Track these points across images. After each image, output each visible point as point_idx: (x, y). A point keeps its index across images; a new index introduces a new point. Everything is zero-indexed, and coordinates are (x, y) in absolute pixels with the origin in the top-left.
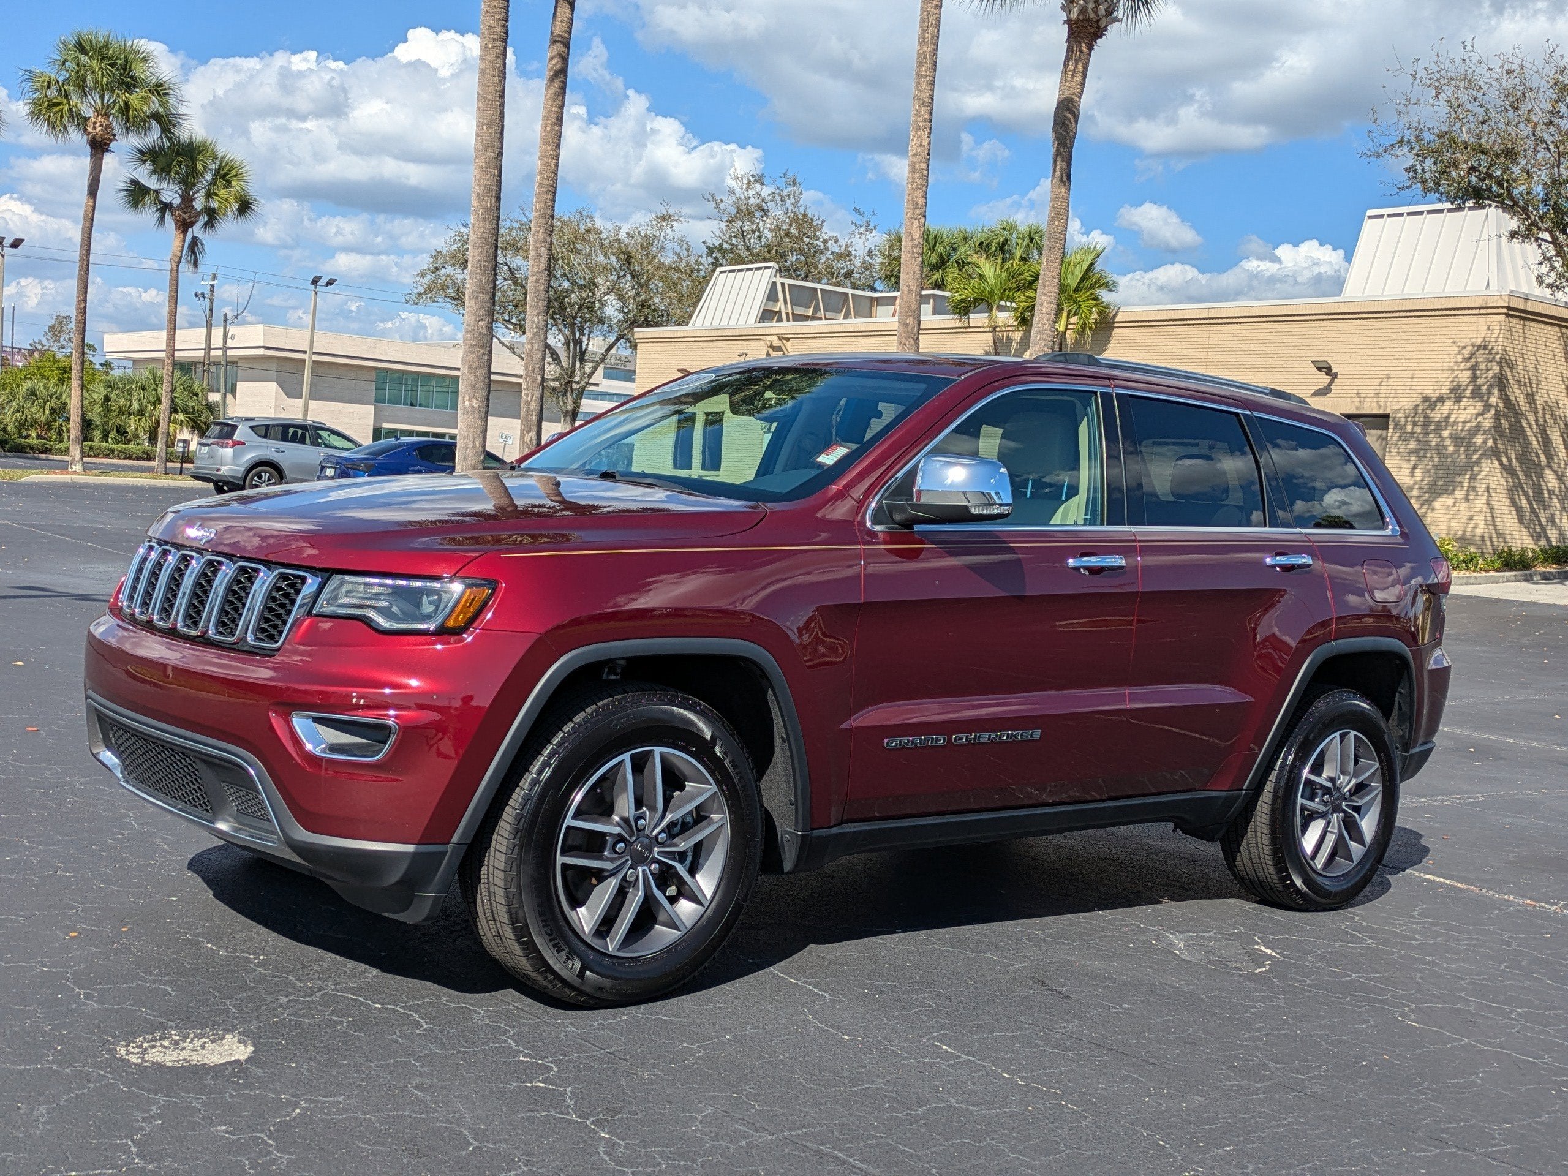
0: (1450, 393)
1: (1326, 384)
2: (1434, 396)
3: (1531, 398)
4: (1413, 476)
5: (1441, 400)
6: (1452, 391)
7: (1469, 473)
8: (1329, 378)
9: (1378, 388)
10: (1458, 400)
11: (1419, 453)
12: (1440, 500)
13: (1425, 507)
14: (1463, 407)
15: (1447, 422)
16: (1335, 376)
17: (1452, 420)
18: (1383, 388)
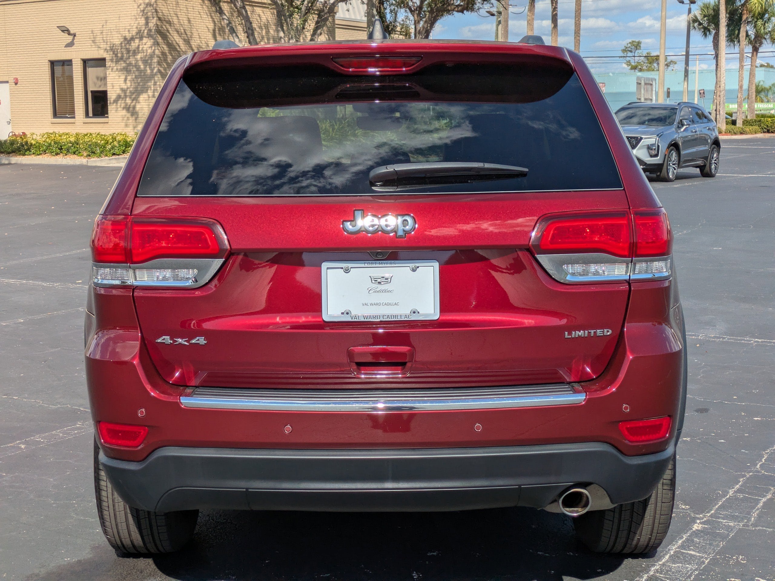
0: (137, 35)
1: (71, 40)
2: (128, 36)
3: (187, 42)
4: (126, 83)
5: (132, 39)
6: (137, 33)
7: (153, 81)
8: (71, 38)
9: (102, 29)
10: (141, 38)
11: (127, 70)
12: (141, 96)
13: (134, 102)
14: (144, 44)
15: (138, 50)
16: (75, 35)
17: (140, 49)
18: (104, 29)
